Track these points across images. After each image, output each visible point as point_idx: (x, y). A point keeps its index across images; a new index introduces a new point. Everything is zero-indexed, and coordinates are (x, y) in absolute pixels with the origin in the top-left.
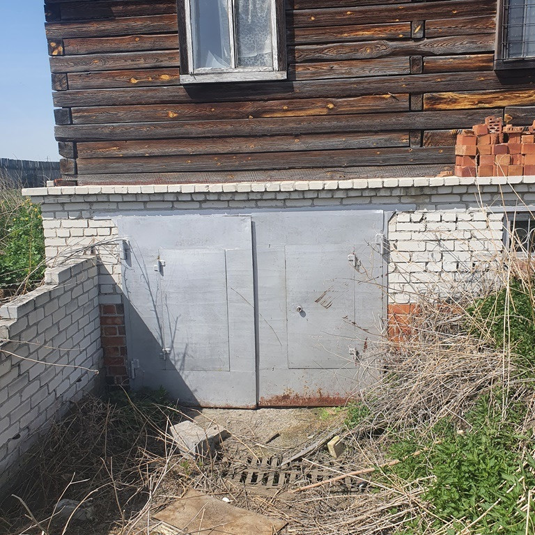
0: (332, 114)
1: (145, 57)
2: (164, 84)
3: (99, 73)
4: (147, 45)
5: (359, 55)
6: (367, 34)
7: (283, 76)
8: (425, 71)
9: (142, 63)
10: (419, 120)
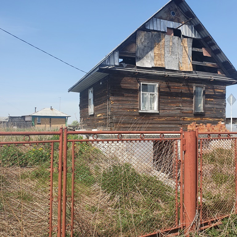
0: (166, 120)
1: (131, 106)
2: (135, 112)
3: (121, 108)
4: (132, 103)
5: (171, 109)
6: (172, 105)
7: (158, 112)
8: (182, 113)
9: (130, 107)
10: (181, 122)
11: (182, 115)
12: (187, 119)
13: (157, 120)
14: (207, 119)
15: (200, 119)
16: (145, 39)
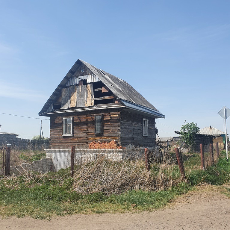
0: (78, 140)
2: (60, 136)
3: (54, 135)
4: (59, 131)
5: (81, 133)
6: (82, 130)
7: (72, 135)
9: (59, 133)
10: (87, 141)
11: (87, 136)
12: (91, 138)
13: (73, 140)
14: (105, 138)
15: (100, 138)
16: (66, 92)
